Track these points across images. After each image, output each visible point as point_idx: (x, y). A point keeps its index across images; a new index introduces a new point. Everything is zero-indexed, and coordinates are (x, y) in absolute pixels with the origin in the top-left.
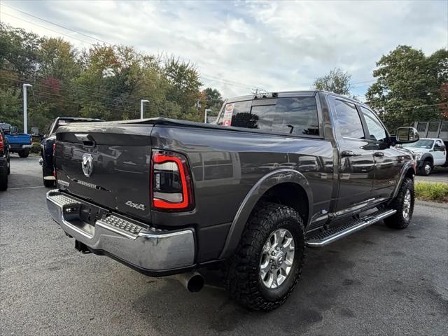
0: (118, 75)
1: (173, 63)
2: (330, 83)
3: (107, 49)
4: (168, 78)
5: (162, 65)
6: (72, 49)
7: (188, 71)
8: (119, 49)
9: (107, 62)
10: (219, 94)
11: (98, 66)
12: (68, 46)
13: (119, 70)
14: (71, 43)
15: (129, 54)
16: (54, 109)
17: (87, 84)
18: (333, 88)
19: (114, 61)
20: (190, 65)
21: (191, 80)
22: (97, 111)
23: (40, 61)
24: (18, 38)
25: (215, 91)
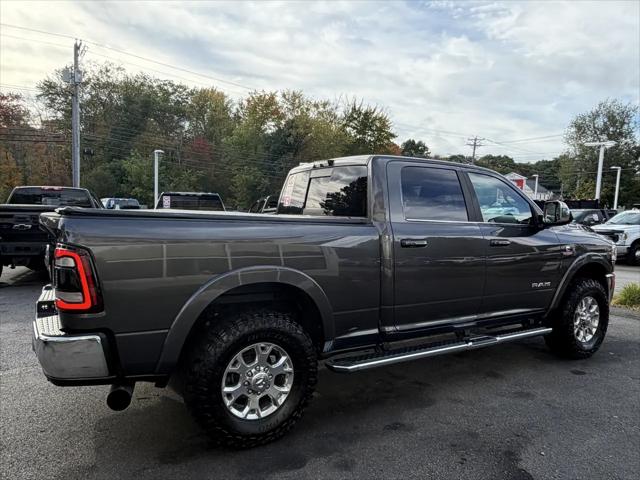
0: (280, 131)
1: (354, 109)
2: (600, 122)
3: (267, 97)
4: (348, 129)
5: (340, 113)
6: (226, 100)
7: (375, 119)
8: (284, 96)
9: (267, 114)
10: (425, 148)
11: (258, 120)
12: (222, 96)
13: (283, 122)
14: (226, 94)
15: (297, 101)
16: (203, 178)
17: (240, 144)
18: (604, 130)
19: (276, 112)
20: (378, 110)
21: (380, 130)
22: (252, 178)
23: (189, 119)
24: (166, 93)
25: (420, 144)
